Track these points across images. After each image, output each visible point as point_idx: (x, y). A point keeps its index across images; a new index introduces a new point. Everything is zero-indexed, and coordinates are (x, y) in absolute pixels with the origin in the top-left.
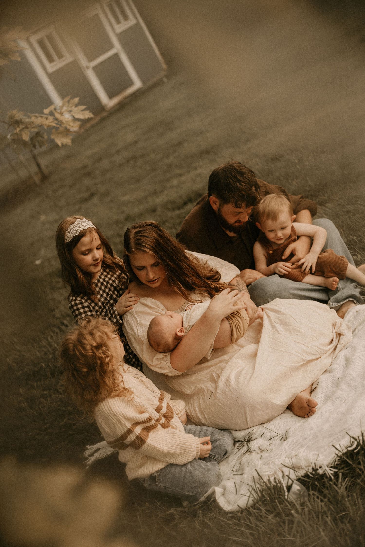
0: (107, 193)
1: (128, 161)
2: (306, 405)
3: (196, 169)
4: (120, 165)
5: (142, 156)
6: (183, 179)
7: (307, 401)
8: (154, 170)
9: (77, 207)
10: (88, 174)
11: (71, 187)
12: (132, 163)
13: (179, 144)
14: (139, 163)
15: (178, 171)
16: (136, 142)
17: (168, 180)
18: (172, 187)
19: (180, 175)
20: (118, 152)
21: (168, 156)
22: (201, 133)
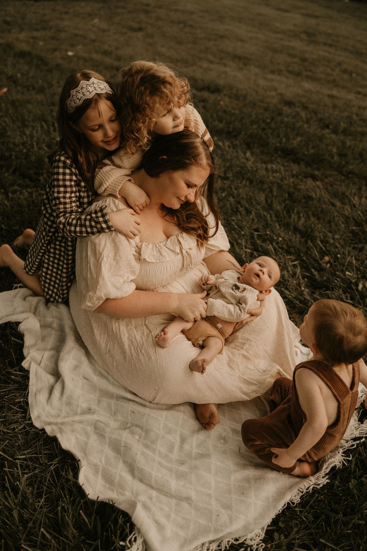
0: (152, 36)
1: (179, 23)
2: (208, 415)
3: (225, 65)
4: (173, 22)
5: (191, 26)
6: (212, 66)
7: (211, 413)
8: (194, 43)
9: (125, 30)
10: (147, 12)
11: (130, 12)
12: (181, 26)
13: (222, 37)
14: (187, 30)
15: (210, 57)
16: (192, 13)
17: (200, 59)
18: (200, 67)
19: (211, 62)
20: (176, 10)
21: (209, 40)
22: (242, 40)
